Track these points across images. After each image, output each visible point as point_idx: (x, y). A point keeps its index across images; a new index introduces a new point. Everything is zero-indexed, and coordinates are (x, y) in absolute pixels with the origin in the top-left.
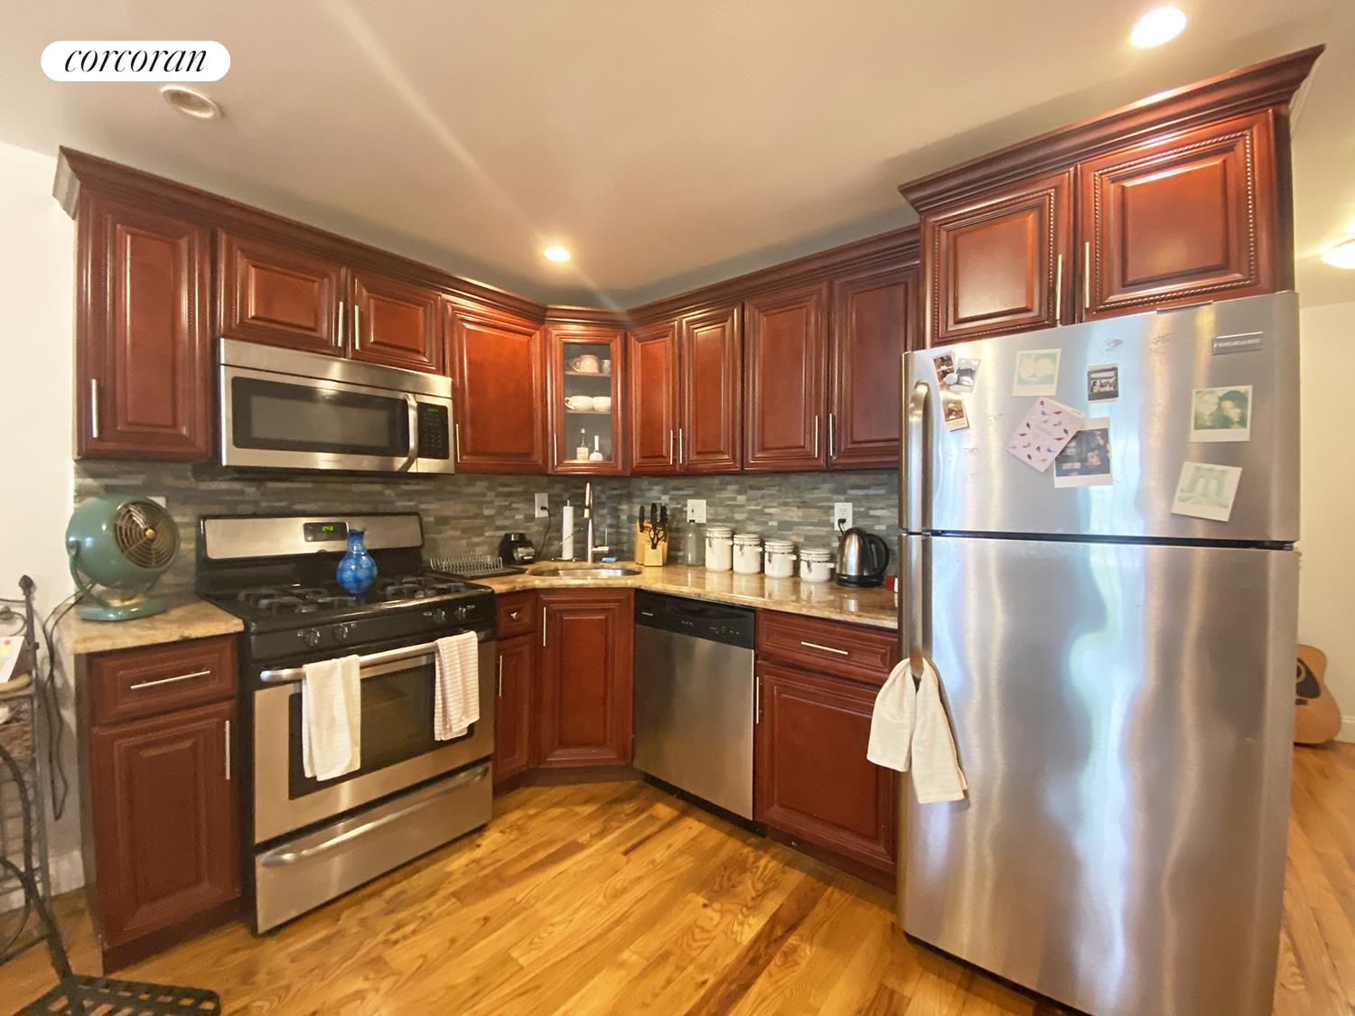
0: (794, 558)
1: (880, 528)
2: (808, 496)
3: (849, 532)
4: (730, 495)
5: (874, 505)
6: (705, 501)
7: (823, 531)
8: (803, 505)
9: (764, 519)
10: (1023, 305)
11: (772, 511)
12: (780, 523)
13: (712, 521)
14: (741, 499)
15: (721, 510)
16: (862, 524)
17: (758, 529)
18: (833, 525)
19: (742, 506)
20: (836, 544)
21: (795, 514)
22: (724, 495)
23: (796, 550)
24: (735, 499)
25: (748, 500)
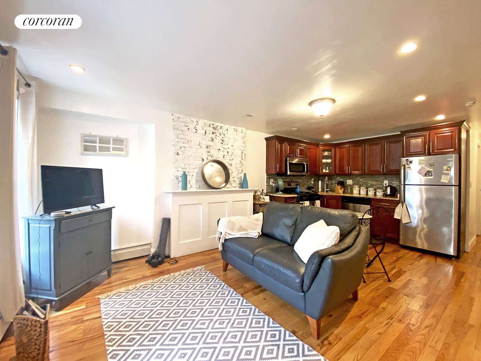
0: (375, 191)
1: (394, 185)
2: (378, 179)
3: (388, 186)
4: (358, 179)
5: (393, 181)
6: (352, 180)
7: (381, 186)
8: (376, 181)
9: (367, 184)
10: (421, 151)
11: (369, 182)
12: (371, 185)
13: (354, 184)
14: (361, 180)
15: (356, 182)
16: (390, 185)
17: (366, 186)
18: (384, 185)
19: (361, 181)
20: (385, 189)
21: (374, 183)
22: (357, 179)
23: (375, 190)
24: (360, 180)
25: (363, 180)
